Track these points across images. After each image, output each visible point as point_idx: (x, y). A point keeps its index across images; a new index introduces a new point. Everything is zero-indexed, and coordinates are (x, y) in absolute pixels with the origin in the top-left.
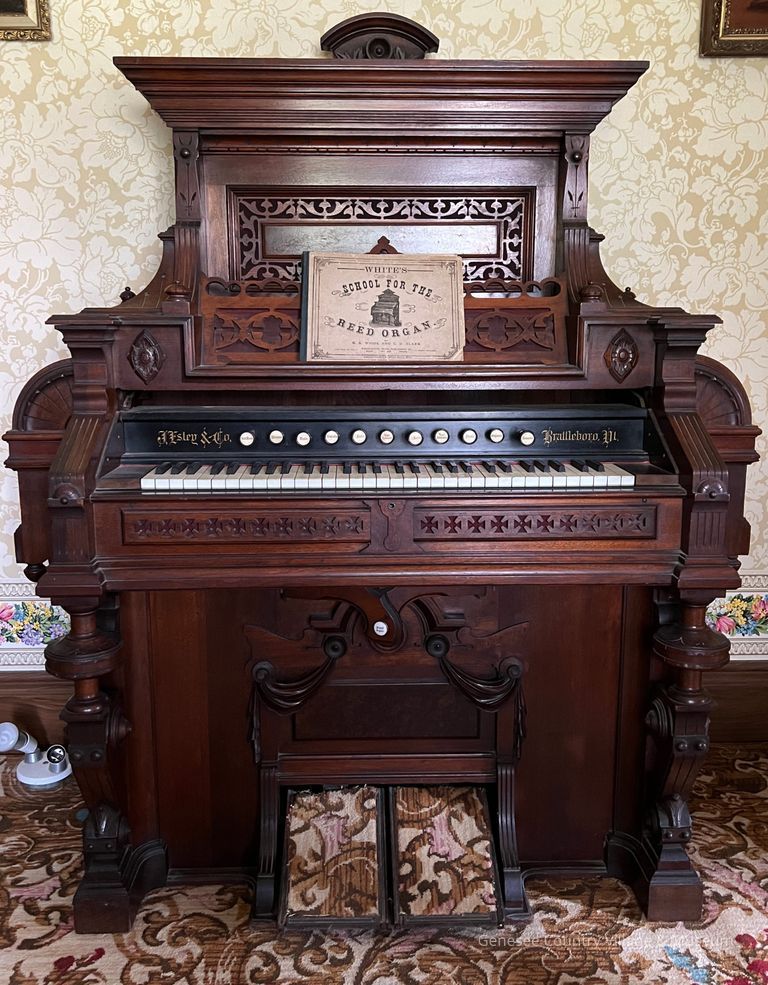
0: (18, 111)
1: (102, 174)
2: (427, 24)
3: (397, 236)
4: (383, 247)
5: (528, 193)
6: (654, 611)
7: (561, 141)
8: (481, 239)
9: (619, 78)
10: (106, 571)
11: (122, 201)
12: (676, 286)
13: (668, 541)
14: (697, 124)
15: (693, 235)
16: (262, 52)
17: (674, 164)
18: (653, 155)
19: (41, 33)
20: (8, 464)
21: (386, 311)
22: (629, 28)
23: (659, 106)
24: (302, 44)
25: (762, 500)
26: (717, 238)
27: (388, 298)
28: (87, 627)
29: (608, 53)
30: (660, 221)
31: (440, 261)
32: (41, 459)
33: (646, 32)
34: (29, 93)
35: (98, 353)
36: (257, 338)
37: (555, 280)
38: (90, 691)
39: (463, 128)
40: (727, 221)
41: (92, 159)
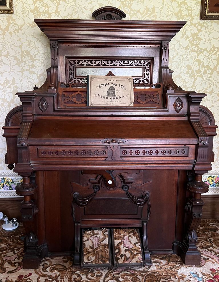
0: (4, 34)
1: (28, 53)
2: (122, 10)
3: (114, 71)
4: (110, 74)
5: (152, 59)
6: (187, 177)
7: (161, 44)
8: (138, 72)
9: (178, 26)
10: (33, 165)
11: (33, 60)
12: (193, 86)
13: (191, 157)
14: (200, 39)
15: (198, 71)
16: (75, 17)
17: (193, 51)
18: (187, 48)
19: (10, 11)
20: (3, 135)
21: (111, 92)
22: (180, 11)
23: (189, 34)
24: (86, 15)
25: (217, 148)
26: (205, 72)
27: (112, 88)
28: (27, 181)
29: (174, 19)
30: (189, 67)
31: (127, 78)
32: (14, 134)
33: (185, 13)
34: (7, 29)
35: (30, 104)
36: (75, 100)
37: (159, 83)
38: (28, 199)
39: (133, 40)
40: (208, 67)
41: (25, 48)
